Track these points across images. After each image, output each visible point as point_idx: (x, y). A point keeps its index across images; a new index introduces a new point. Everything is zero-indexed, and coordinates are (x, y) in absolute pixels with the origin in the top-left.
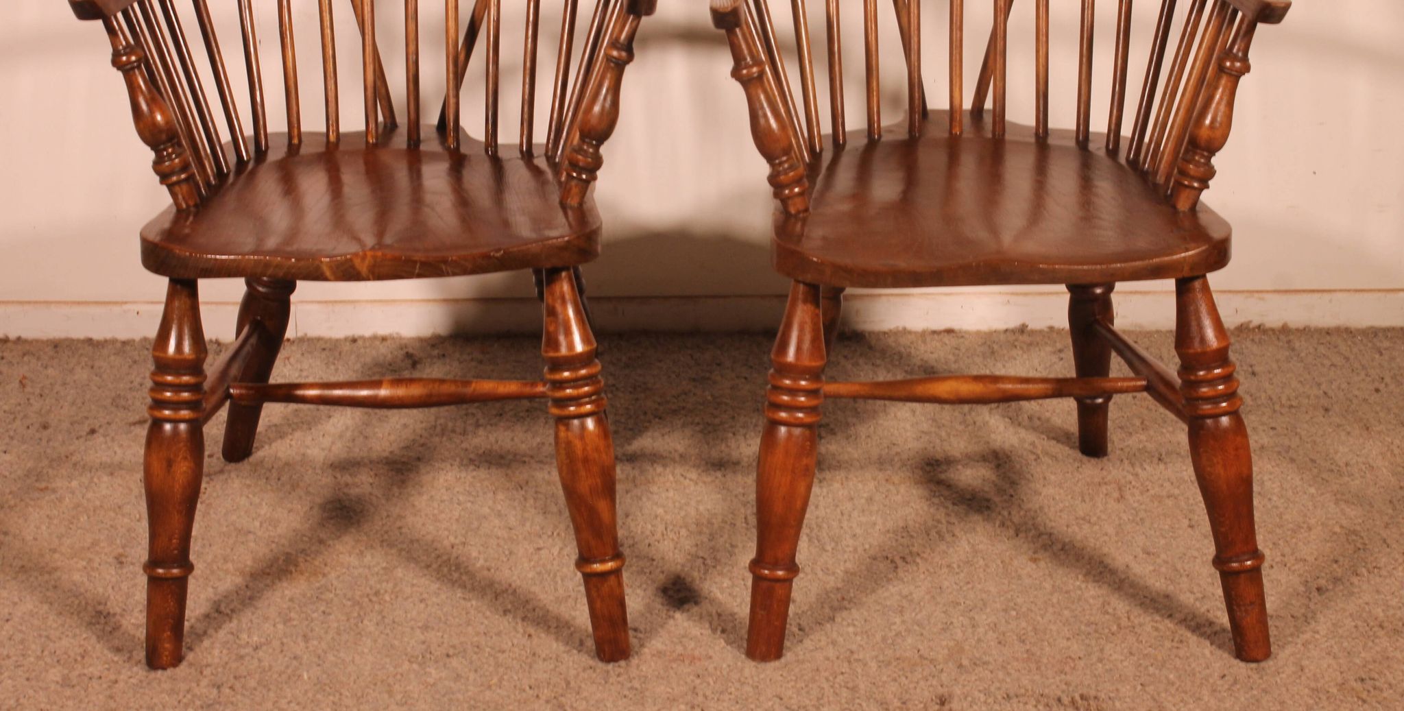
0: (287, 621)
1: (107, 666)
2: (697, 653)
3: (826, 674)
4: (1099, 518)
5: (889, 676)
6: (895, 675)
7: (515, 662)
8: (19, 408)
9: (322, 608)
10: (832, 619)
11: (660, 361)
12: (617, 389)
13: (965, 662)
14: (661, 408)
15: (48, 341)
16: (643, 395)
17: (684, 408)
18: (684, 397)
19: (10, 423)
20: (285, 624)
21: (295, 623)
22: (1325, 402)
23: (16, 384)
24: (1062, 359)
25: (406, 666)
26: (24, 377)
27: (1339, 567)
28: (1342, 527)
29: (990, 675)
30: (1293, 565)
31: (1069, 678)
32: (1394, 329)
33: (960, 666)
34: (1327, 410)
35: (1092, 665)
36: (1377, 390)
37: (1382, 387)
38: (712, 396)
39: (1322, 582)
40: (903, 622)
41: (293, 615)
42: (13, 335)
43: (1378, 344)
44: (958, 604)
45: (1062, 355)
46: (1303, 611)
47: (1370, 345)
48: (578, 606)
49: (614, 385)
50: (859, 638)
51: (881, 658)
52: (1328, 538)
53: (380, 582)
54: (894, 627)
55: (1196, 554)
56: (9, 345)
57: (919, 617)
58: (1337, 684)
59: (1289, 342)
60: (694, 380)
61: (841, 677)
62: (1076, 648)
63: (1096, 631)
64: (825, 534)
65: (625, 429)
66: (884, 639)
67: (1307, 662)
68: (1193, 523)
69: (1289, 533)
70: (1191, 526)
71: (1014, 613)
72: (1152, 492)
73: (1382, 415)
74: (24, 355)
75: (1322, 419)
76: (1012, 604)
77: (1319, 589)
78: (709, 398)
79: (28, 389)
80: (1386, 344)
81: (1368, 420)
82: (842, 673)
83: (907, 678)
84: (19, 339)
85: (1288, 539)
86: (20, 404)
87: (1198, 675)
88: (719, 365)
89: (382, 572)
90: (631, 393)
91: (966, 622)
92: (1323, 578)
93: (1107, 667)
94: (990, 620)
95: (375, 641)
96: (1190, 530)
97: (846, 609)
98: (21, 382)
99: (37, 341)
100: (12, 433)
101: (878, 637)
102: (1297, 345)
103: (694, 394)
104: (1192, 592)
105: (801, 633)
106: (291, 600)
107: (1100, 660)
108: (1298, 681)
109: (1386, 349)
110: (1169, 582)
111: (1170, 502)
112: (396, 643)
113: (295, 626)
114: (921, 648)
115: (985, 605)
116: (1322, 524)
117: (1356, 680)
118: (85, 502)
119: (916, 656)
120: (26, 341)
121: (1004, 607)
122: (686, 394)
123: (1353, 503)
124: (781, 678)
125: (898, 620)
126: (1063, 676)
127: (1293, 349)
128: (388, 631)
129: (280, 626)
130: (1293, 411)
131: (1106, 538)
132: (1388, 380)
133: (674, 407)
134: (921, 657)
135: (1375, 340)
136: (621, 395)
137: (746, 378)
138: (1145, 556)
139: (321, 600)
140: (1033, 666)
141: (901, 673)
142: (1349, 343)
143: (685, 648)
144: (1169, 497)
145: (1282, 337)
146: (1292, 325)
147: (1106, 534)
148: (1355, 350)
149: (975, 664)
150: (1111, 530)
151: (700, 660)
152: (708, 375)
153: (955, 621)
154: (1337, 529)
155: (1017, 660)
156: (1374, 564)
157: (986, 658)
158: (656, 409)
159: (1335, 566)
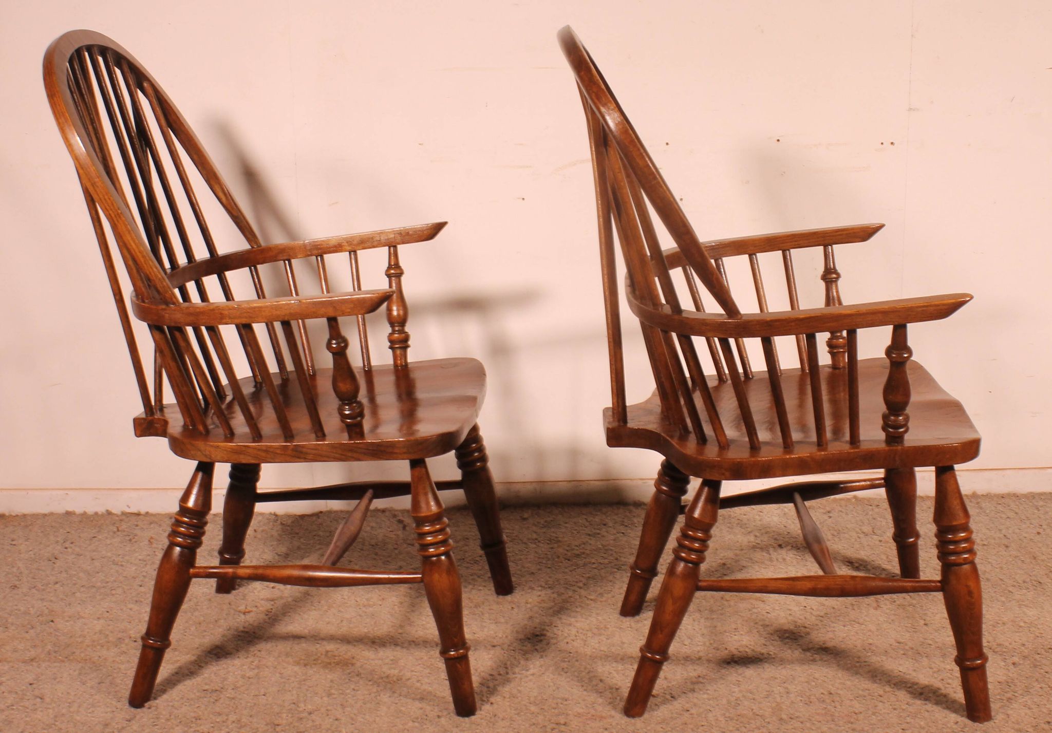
0: (330, 695)
1: (212, 725)
2: (604, 715)
3: (691, 726)
4: (864, 620)
5: (734, 727)
6: (738, 726)
7: (483, 721)
8: (148, 557)
9: (353, 687)
10: (693, 690)
11: (566, 523)
12: (539, 542)
13: (784, 717)
14: (569, 554)
15: (166, 514)
16: (556, 545)
17: (584, 553)
18: (583, 546)
19: (143, 567)
20: (328, 697)
21: (335, 696)
22: (1005, 541)
23: (146, 542)
24: (830, 517)
25: (411, 724)
26: (152, 538)
27: (1026, 648)
28: (1025, 622)
29: (801, 725)
30: (996, 648)
31: (854, 726)
32: (1045, 493)
33: (781, 719)
34: (1007, 547)
35: (869, 717)
36: (1039, 533)
37: (1041, 531)
38: (602, 545)
39: (1016, 659)
40: (740, 691)
41: (333, 691)
42: (143, 511)
43: (1036, 503)
44: (776, 678)
45: (831, 515)
46: (1005, 678)
47: (1030, 504)
48: (523, 683)
49: (536, 539)
50: (711, 702)
51: (727, 715)
52: (1017, 630)
53: (390, 669)
54: (733, 694)
55: (930, 642)
56: (141, 517)
57: (750, 688)
58: (1033, 726)
59: (978, 503)
60: (589, 535)
61: (701, 728)
62: (857, 706)
63: (870, 695)
64: (683, 634)
65: (546, 567)
66: (729, 702)
67: (1011, 712)
68: (927, 622)
69: (991, 627)
70: (926, 624)
71: (814, 684)
72: (898, 602)
73: (1044, 549)
74: (151, 523)
75: (1005, 553)
76: (811, 678)
77: (1014, 664)
78: (600, 546)
79: (154, 545)
80: (1041, 503)
81: (1035, 552)
82: (702, 726)
83: (745, 727)
84: (147, 513)
85: (991, 631)
86: (149, 555)
87: (940, 722)
88: (605, 525)
89: (390, 662)
90: (548, 543)
91: (782, 690)
92: (1016, 656)
93: (879, 718)
94: (798, 688)
95: (389, 708)
96: (925, 627)
97: (701, 683)
98: (149, 541)
99: (159, 514)
100: (145, 574)
101: (724, 701)
102: (983, 505)
103: (590, 544)
104: (931, 668)
105: (672, 699)
106: (332, 681)
107: (874, 714)
108: (1007, 725)
109: (1041, 507)
110: (914, 661)
111: (910, 609)
112: (403, 709)
113: (335, 698)
114: (754, 708)
115: (794, 679)
116: (1012, 621)
117: (1044, 723)
118: (193, 618)
119: (751, 713)
120: (152, 515)
121: (806, 680)
122: (584, 544)
123: (1031, 607)
124: (662, 730)
125: (736, 690)
126: (850, 725)
127: (981, 508)
128: (397, 701)
129: (325, 699)
130: (985, 547)
131: (869, 633)
132: (1044, 527)
133: (577, 552)
134: (754, 713)
135: (1033, 501)
136: (542, 545)
137: (623, 533)
138: (897, 644)
139: (351, 681)
140: (829, 718)
141: (742, 725)
142: (1018, 503)
143: (595, 710)
144: (910, 605)
145: (972, 500)
146: (979, 493)
147: (870, 631)
148: (1021, 508)
149: (791, 718)
150: (873, 628)
151: (605, 718)
152: (598, 531)
153: (775, 689)
154: (1022, 624)
155: (818, 714)
156: (1049, 647)
157: (797, 714)
158: (566, 554)
159: (1023, 648)
